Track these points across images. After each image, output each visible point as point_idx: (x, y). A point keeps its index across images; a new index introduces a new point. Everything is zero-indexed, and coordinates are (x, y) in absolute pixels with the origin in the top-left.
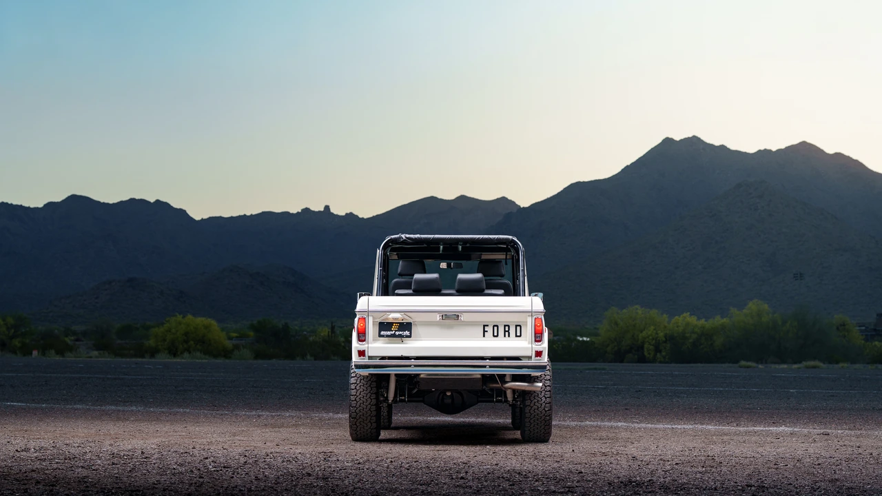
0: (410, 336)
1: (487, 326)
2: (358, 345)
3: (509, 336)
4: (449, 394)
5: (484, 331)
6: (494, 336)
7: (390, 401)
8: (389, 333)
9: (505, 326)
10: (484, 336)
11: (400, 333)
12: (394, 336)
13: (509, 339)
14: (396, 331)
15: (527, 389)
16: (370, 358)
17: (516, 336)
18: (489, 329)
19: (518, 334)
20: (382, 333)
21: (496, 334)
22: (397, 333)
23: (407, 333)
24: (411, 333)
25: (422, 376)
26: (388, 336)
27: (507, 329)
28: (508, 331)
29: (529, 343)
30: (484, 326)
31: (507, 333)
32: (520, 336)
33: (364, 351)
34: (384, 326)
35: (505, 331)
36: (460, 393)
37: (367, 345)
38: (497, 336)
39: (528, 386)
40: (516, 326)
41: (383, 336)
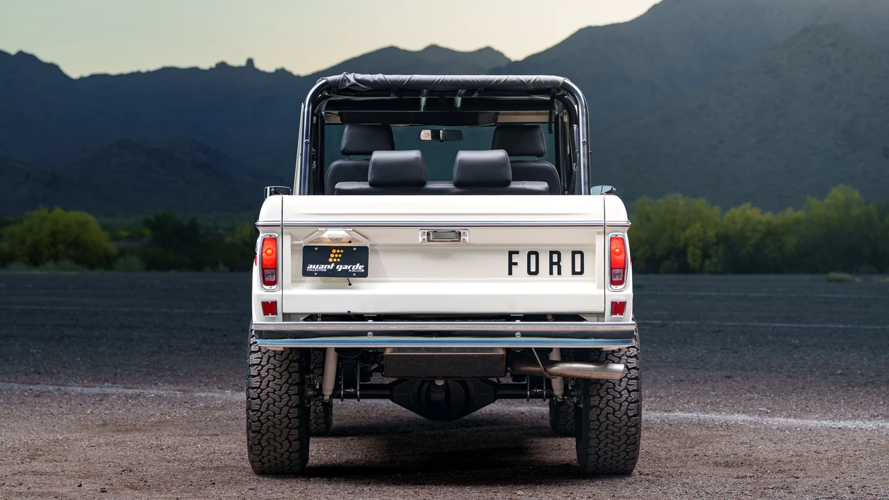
0: (365, 274)
1: (517, 252)
2: (263, 292)
3: (559, 273)
4: (440, 383)
5: (511, 264)
6: (530, 273)
7: (327, 398)
8: (323, 268)
9: (551, 253)
10: (510, 273)
11: (346, 267)
12: (332, 273)
13: (559, 278)
14: (336, 264)
15: (595, 375)
16: (287, 317)
17: (574, 273)
18: (521, 259)
19: (578, 269)
20: (310, 267)
21: (533, 269)
22: (340, 268)
23: (359, 267)
24: (366, 268)
25: (388, 352)
26: (321, 274)
27: (555, 259)
28: (558, 264)
29: (599, 288)
30: (511, 253)
31: (555, 268)
32: (582, 273)
33: (274, 304)
34: (314, 255)
35: (552, 264)
36: (463, 383)
37: (279, 292)
38: (536, 273)
39: (596, 370)
40: (574, 253)
41: (311, 274)
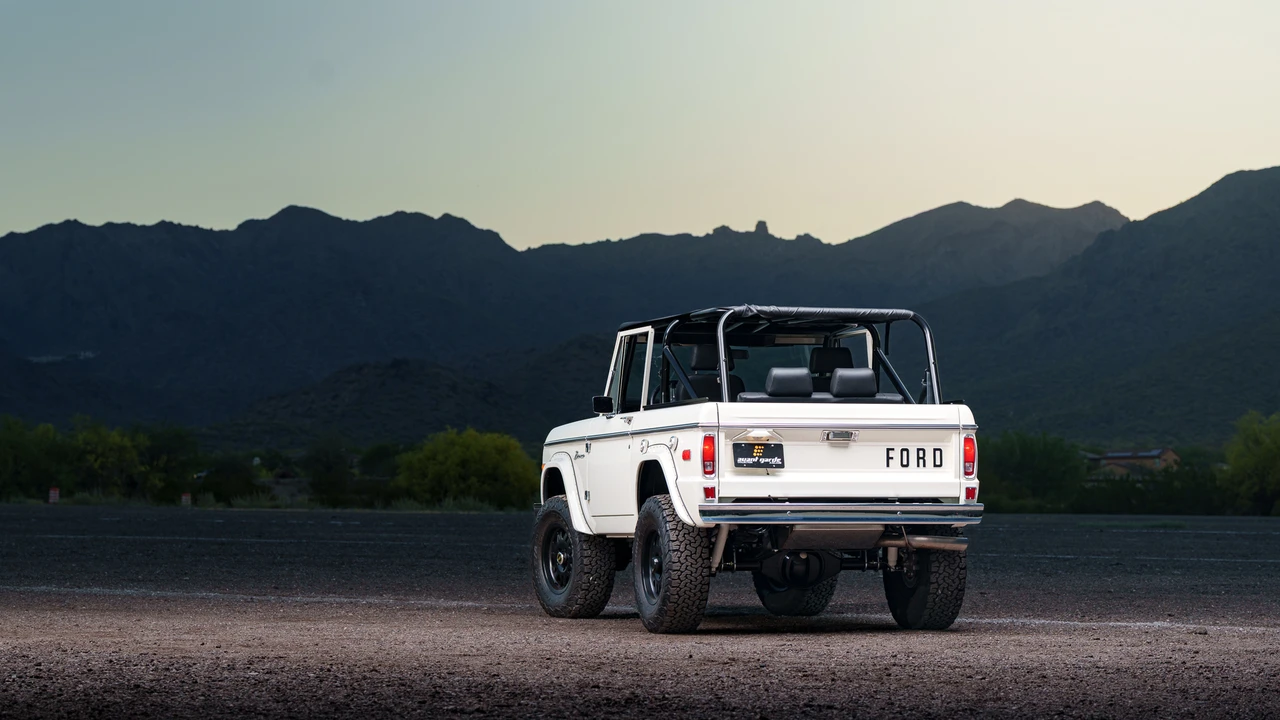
0: (782, 466)
1: (893, 449)
2: (703, 480)
3: (924, 466)
4: (803, 556)
5: (889, 458)
6: (903, 466)
7: (715, 569)
8: (750, 460)
9: (918, 450)
10: (888, 466)
11: (767, 460)
12: (757, 465)
13: (924, 469)
14: (760, 457)
16: (721, 499)
17: (935, 466)
18: (896, 455)
19: (938, 463)
20: (740, 460)
22: (762, 461)
23: (777, 460)
24: (782, 461)
25: (798, 528)
26: (748, 465)
27: (921, 455)
28: (923, 458)
29: (956, 477)
30: (888, 450)
31: (921, 461)
32: (941, 465)
33: (713, 489)
34: (741, 450)
35: (919, 458)
37: (716, 479)
38: (907, 466)
40: (935, 450)
41: (741, 465)
